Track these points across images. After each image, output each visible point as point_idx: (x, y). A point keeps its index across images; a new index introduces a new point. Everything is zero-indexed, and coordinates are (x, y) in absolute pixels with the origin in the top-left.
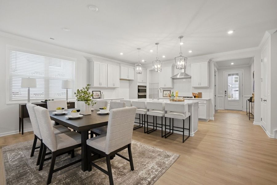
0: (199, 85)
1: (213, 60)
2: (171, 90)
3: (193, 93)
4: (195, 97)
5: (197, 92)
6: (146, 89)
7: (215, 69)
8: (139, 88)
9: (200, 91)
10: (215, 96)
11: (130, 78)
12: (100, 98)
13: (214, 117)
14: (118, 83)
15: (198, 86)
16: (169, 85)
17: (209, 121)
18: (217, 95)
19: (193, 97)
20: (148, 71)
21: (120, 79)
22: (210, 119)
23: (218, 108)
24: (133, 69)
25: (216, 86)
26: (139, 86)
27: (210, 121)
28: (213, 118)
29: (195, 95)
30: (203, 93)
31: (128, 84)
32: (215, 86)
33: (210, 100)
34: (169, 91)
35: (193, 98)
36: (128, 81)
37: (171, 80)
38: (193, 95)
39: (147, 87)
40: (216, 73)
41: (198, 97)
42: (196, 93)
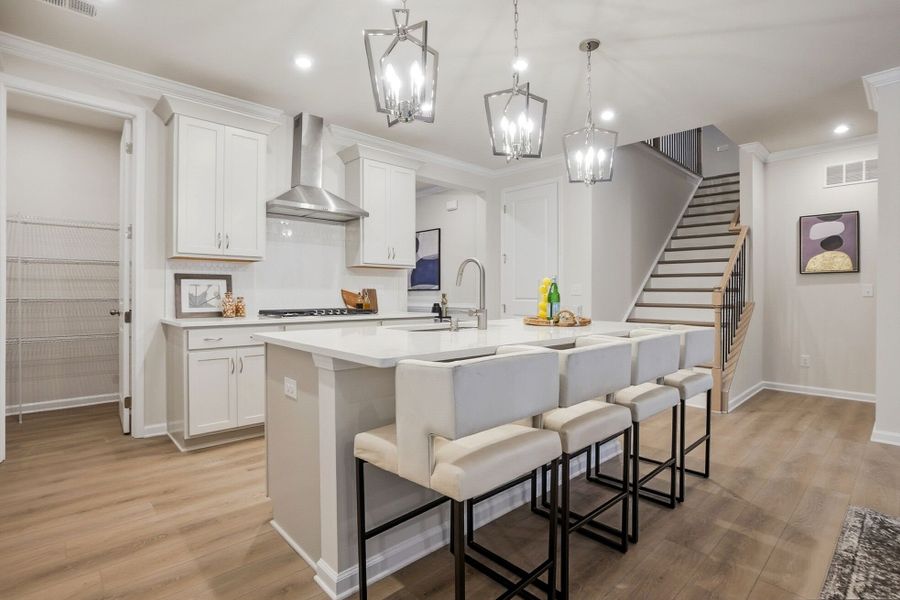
0: (391, 257)
2: (234, 274)
3: (344, 292)
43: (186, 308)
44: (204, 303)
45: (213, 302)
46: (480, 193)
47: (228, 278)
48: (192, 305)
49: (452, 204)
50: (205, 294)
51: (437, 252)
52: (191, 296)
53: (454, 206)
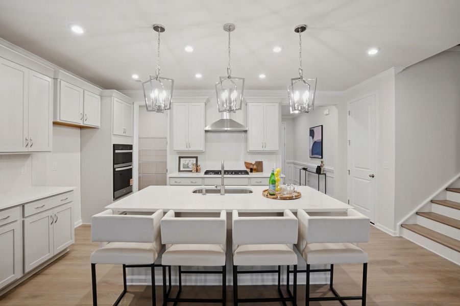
0: (264, 147)
3: (245, 163)
4: (251, 171)
6: (131, 153)
8: (117, 151)
9: (258, 158)
11: (88, 123)
15: (260, 148)
24: (99, 97)
26: (116, 147)
29: (251, 167)
34: (194, 160)
36: (78, 131)
38: (247, 168)
39: (134, 147)
42: (252, 163)
43: (181, 169)
44: (188, 167)
45: (190, 167)
46: (335, 105)
47: (197, 158)
48: (184, 168)
49: (326, 112)
50: (188, 164)
51: (321, 138)
52: (183, 164)
53: (328, 113)
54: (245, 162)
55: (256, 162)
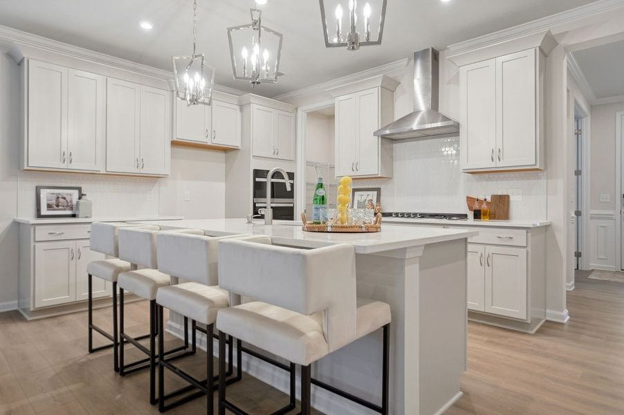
0: (496, 159)
1: (563, 42)
2: (382, 187)
4: (477, 215)
5: (485, 191)
7: (576, 103)
8: (257, 180)
9: (499, 187)
10: (578, 213)
11: (218, 142)
12: (74, 216)
13: (568, 307)
14: (160, 159)
15: (487, 164)
16: (371, 166)
17: (539, 332)
18: (588, 211)
19: (471, 215)
20: (301, 115)
21: (175, 144)
22: (548, 318)
23: (590, 263)
24: (238, 108)
25: (584, 172)
26: (257, 173)
27: (549, 327)
28: (564, 316)
29: (477, 206)
30: (512, 199)
31: (222, 167)
32: (578, 173)
33: (547, 228)
34: (375, 193)
35: (471, 220)
36: (222, 155)
37: (375, 142)
38: (470, 208)
39: (299, 176)
40: (584, 120)
41: (493, 216)
42: (481, 197)
50: (365, 201)
52: (358, 201)
54: (468, 197)
55: (494, 197)
